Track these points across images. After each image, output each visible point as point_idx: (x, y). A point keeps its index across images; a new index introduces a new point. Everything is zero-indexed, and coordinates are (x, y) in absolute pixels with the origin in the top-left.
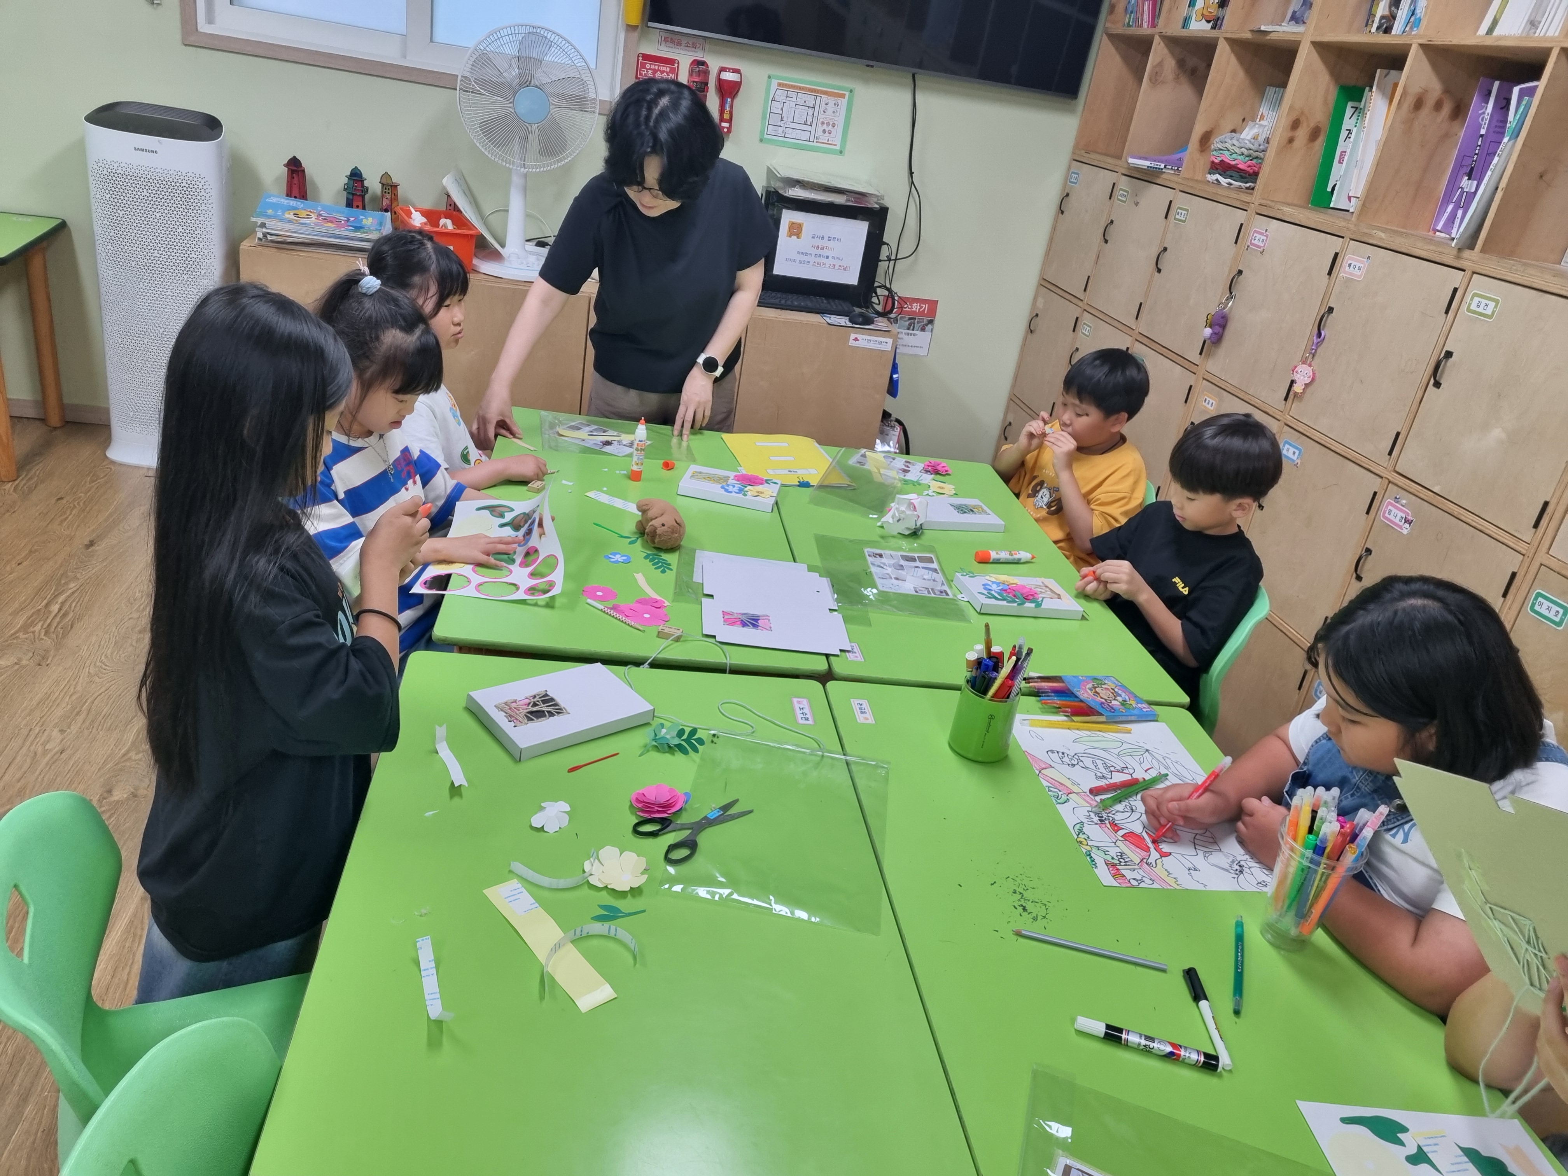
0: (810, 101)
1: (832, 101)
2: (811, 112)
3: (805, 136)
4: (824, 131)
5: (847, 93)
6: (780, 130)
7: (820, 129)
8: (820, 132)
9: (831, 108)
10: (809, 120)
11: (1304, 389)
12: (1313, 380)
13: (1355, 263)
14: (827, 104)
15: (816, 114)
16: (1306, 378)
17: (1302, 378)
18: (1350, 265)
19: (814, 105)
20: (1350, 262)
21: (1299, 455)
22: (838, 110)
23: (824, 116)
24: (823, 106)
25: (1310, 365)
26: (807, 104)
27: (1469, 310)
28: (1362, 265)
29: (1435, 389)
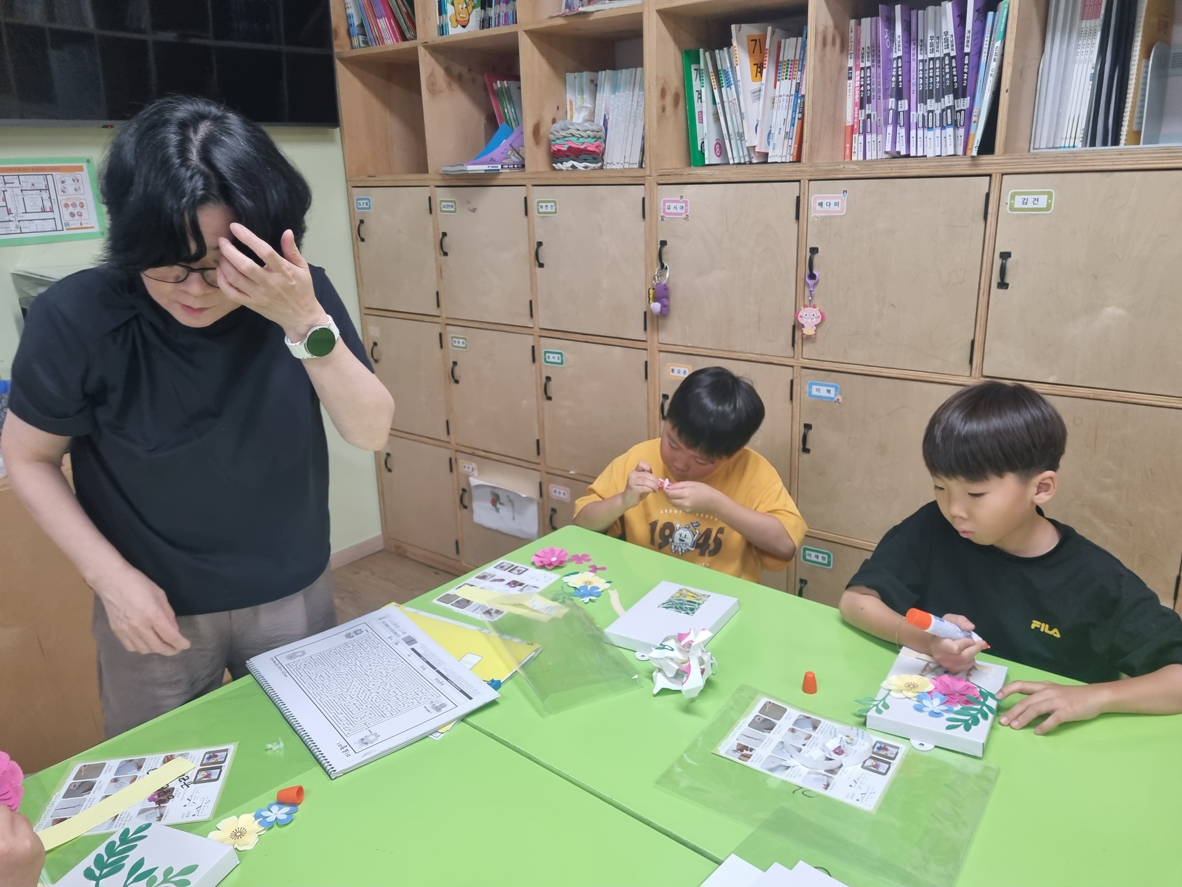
0: (39, 181)
1: (68, 177)
2: (45, 195)
3: (50, 225)
4: (72, 215)
5: (84, 165)
6: (12, 226)
7: (66, 213)
8: (67, 217)
9: (70, 187)
10: (47, 205)
11: (815, 331)
12: (823, 318)
13: (828, 201)
14: (63, 182)
15: (53, 197)
16: (815, 320)
17: (809, 320)
18: (821, 204)
19: (47, 186)
20: (820, 201)
21: (836, 390)
22: (81, 187)
23: (64, 197)
24: (60, 186)
25: (814, 307)
26: (37, 186)
27: (1012, 208)
28: (840, 201)
29: (1002, 291)
